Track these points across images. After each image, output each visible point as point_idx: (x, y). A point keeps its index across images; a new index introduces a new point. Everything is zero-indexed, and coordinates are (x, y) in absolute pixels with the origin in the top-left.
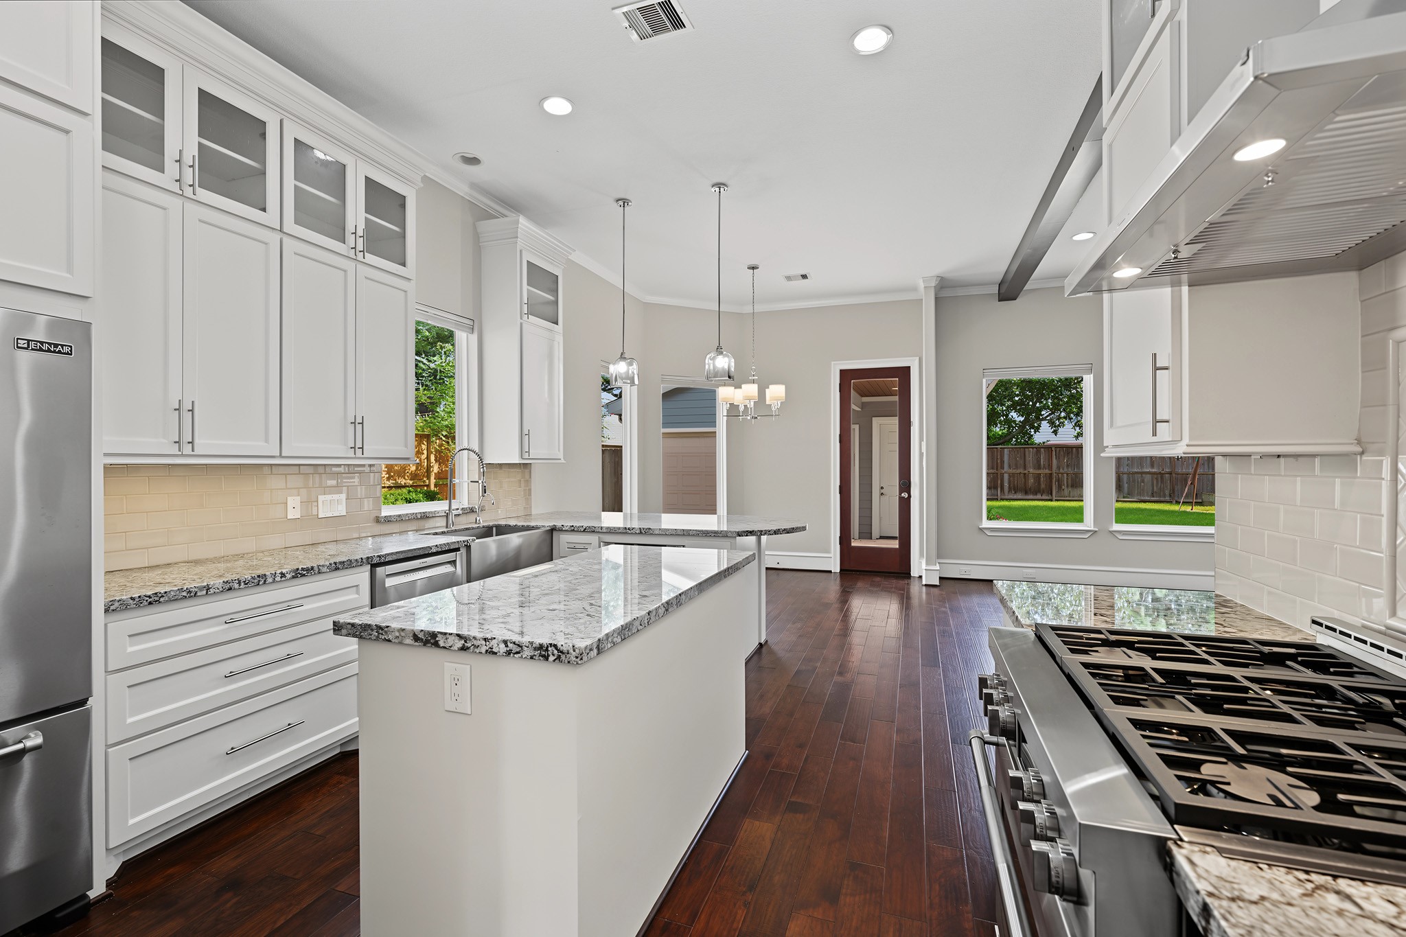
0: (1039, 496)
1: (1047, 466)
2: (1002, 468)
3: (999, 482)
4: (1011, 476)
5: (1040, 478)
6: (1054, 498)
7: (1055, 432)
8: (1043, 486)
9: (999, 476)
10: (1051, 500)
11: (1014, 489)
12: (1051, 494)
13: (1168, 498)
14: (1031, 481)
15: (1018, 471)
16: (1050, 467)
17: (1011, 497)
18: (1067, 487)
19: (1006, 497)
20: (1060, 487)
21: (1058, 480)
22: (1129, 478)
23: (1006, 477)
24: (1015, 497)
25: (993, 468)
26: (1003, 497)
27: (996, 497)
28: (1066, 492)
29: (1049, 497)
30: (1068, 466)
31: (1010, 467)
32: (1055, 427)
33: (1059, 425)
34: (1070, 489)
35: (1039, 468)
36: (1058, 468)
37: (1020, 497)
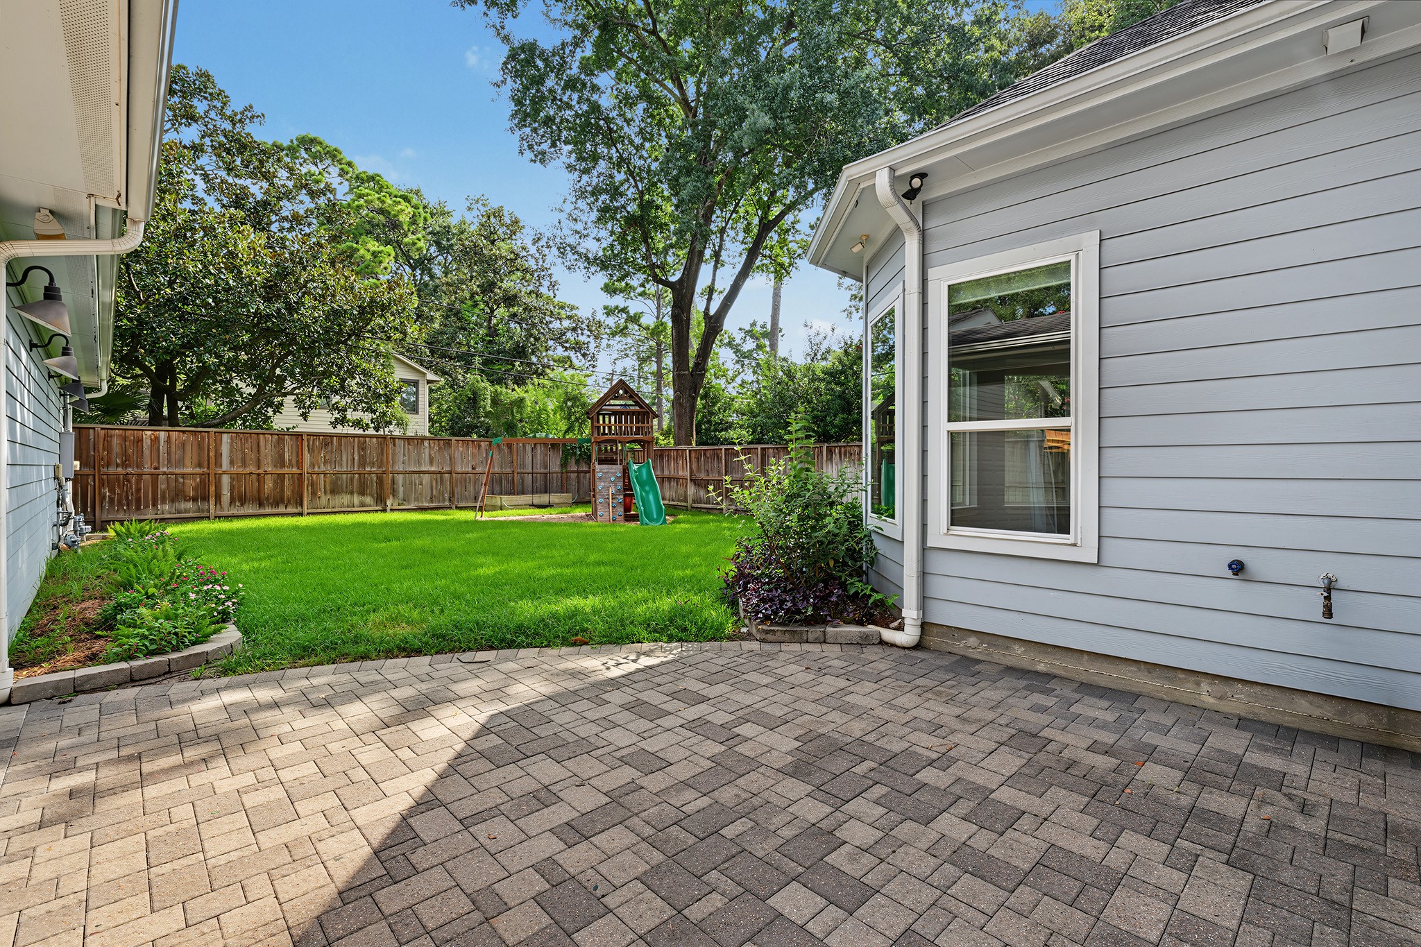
0: (282, 509)
1: (294, 462)
2: (218, 463)
3: (213, 489)
4: (235, 478)
5: (283, 481)
6: (306, 511)
7: (305, 416)
8: (288, 493)
9: (212, 478)
10: (301, 514)
11: (239, 498)
12: (301, 505)
13: (447, 503)
14: (269, 485)
15: (248, 470)
16: (300, 464)
17: (234, 511)
18: (325, 493)
19: (226, 513)
20: (314, 493)
21: (313, 484)
22: (405, 479)
23: (226, 480)
24: (242, 511)
25: (200, 465)
26: (219, 513)
27: (206, 514)
28: (324, 500)
29: (299, 510)
30: (325, 463)
31: (232, 463)
32: (304, 407)
33: (310, 406)
34: (329, 496)
35: (283, 465)
36: (312, 465)
37: (251, 511)
